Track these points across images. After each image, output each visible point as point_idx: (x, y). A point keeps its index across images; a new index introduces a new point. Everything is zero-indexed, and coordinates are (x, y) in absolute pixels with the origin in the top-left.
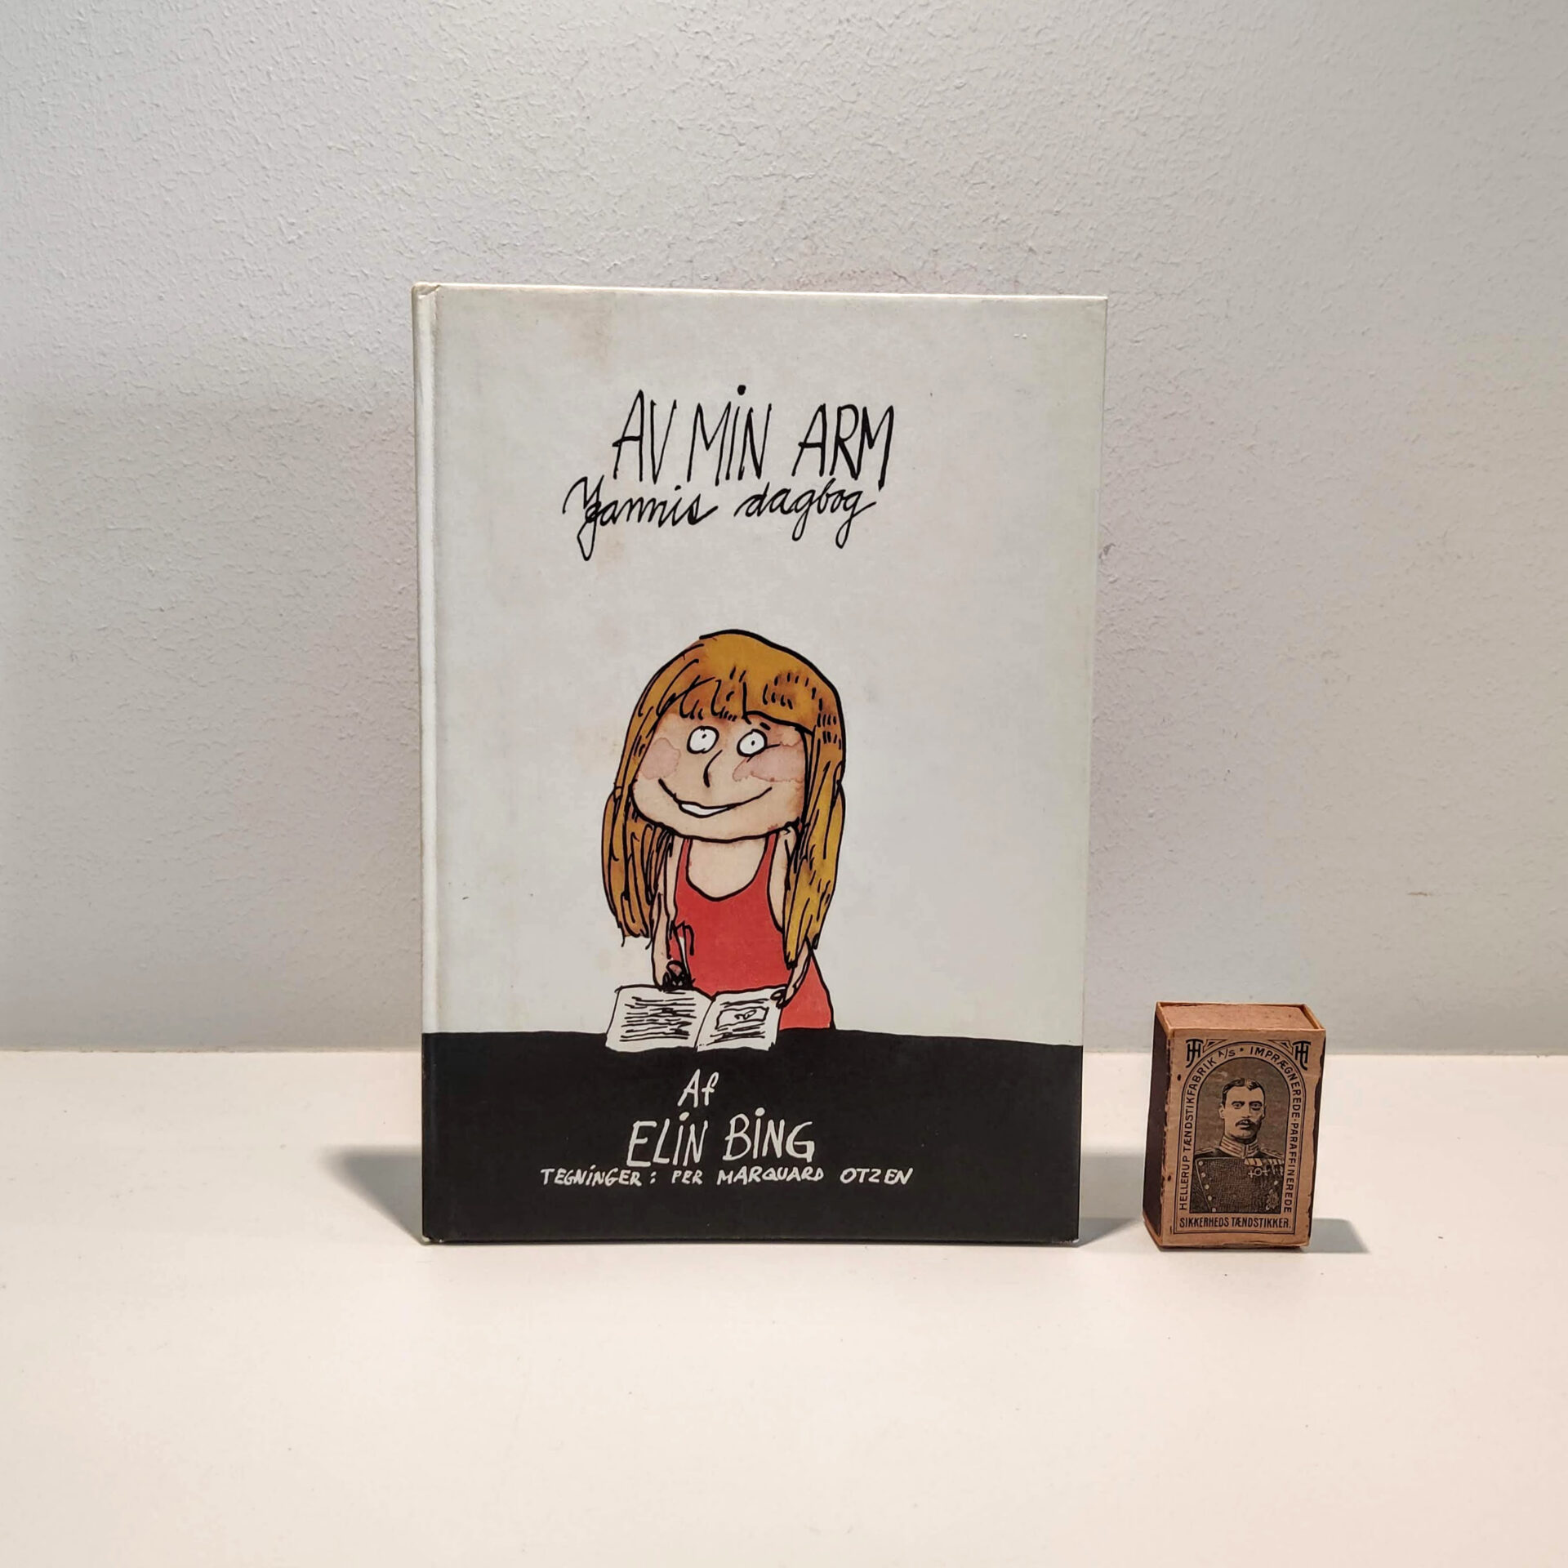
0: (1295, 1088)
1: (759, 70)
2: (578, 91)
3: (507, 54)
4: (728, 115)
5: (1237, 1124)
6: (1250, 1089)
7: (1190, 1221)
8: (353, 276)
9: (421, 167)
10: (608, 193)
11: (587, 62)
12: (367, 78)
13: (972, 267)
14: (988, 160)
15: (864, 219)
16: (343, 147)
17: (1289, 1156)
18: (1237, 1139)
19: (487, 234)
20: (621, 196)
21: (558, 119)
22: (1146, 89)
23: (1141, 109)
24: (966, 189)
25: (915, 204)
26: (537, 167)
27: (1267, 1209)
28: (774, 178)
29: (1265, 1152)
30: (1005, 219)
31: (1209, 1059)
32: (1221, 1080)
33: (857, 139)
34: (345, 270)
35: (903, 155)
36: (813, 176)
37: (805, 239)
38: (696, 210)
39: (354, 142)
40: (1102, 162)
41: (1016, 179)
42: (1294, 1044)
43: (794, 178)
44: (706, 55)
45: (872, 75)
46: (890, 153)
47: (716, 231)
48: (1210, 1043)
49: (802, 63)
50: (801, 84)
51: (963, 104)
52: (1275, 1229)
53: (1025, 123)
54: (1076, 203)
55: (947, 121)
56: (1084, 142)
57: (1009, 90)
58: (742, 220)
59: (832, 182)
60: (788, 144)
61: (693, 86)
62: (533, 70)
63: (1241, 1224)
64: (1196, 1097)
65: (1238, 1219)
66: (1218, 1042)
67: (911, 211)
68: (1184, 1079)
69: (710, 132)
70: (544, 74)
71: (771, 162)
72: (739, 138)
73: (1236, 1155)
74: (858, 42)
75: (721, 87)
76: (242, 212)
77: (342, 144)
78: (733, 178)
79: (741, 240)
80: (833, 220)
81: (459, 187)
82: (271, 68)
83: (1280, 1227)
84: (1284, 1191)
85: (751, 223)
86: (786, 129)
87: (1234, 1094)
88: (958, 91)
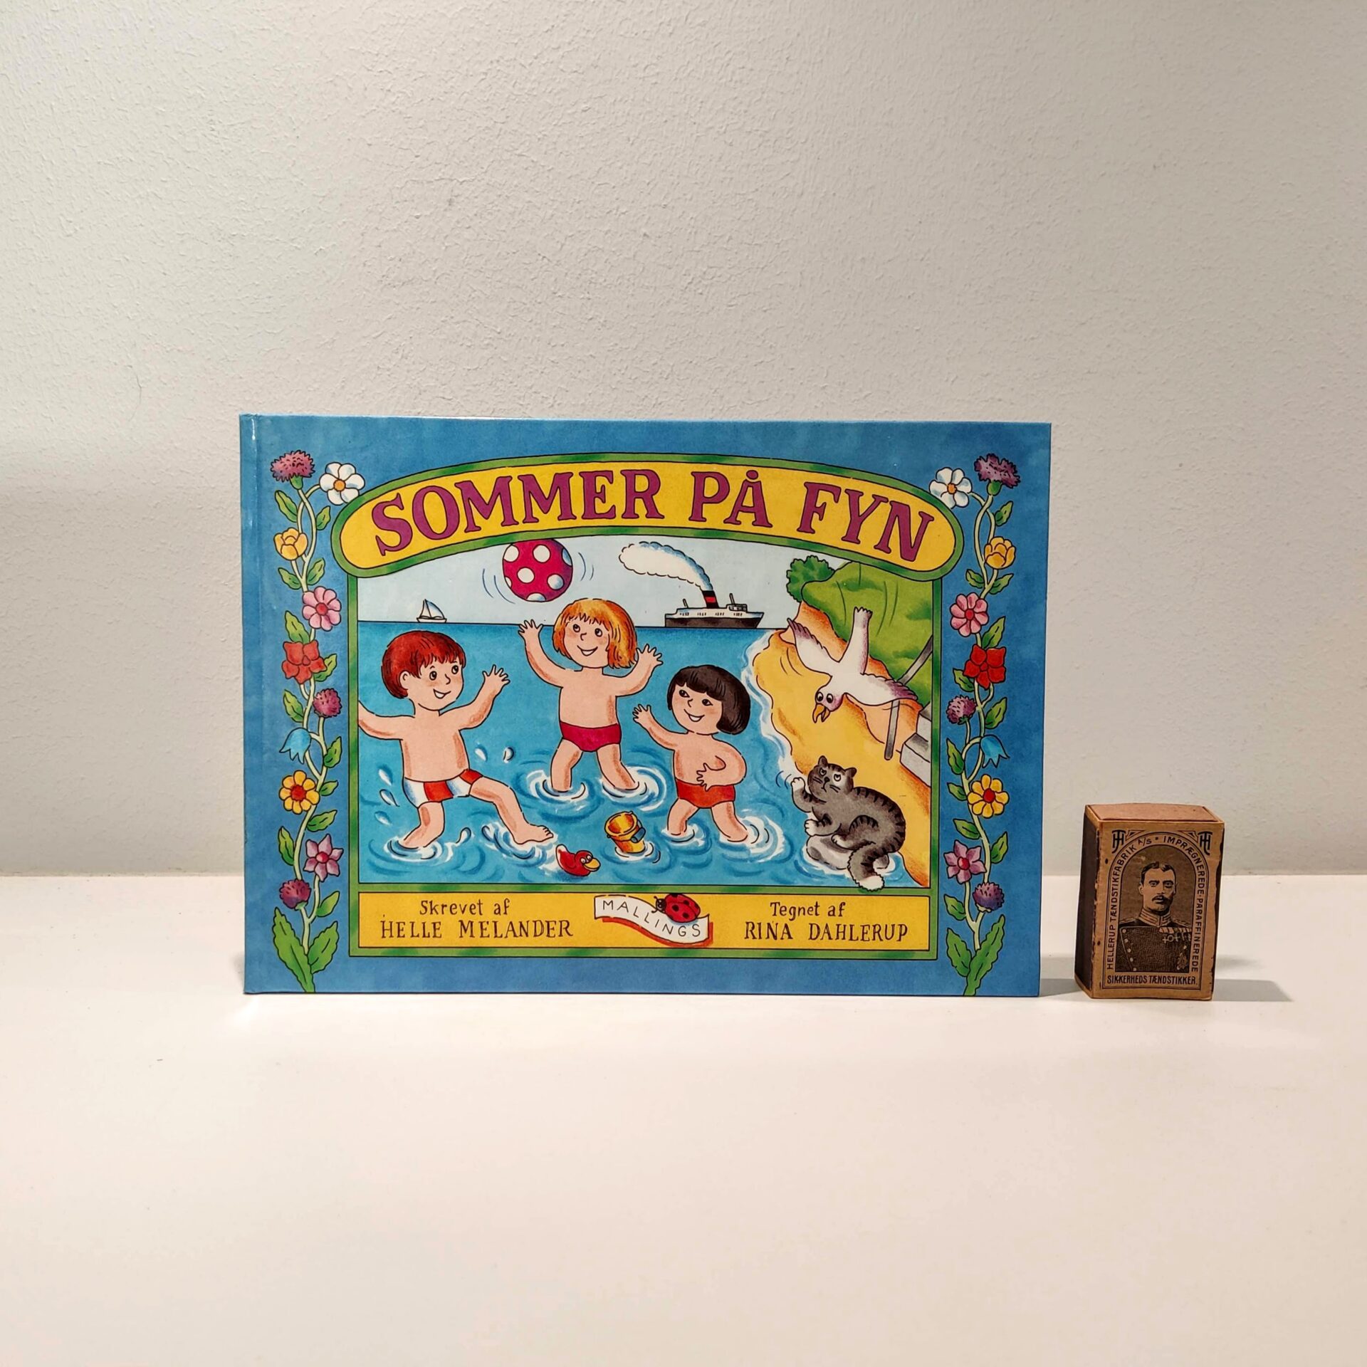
0: (1200, 870)
1: (429, 99)
2: (290, 118)
3: (234, 90)
4: (406, 134)
5: (1153, 900)
6: (1164, 871)
7: (1116, 978)
8: (117, 261)
9: (170, 177)
10: (314, 195)
11: (296, 95)
12: (125, 109)
13: (600, 249)
14: (610, 166)
15: (514, 212)
16: (108, 162)
17: (1195, 925)
18: (1154, 912)
19: (220, 227)
20: (324, 197)
21: (275, 138)
22: (731, 110)
23: (728, 125)
24: (593, 188)
25: (553, 200)
26: (259, 175)
27: (1178, 969)
28: (444, 182)
29: (1176, 922)
30: (624, 211)
31: (1131, 846)
32: (1140, 863)
33: (508, 151)
34: (111, 256)
35: (542, 164)
36: (473, 180)
37: (469, 227)
38: (383, 207)
39: (118, 158)
40: (698, 168)
41: (632, 180)
42: (1199, 834)
43: (458, 181)
44: (389, 87)
45: (517, 102)
46: (533, 161)
47: (399, 222)
48: (1132, 833)
49: (463, 94)
50: (462, 110)
51: (588, 123)
52: (1185, 986)
53: (638, 138)
54: (679, 198)
55: (576, 136)
56: (684, 151)
57: (624, 112)
58: (419, 214)
59: (488, 184)
60: (454, 155)
61: (378, 112)
62: (255, 102)
63: (1157, 981)
64: (1120, 877)
65: (1155, 977)
66: (1137, 832)
67: (551, 206)
68: (1110, 862)
69: (393, 147)
70: (263, 104)
71: (440, 170)
72: (415, 151)
73: (1152, 924)
74: (506, 77)
75: (400, 113)
76: (32, 214)
77: (108, 160)
78: (411, 182)
79: (419, 229)
80: (489, 213)
81: (199, 191)
82: (53, 104)
83: (1189, 983)
84: (1192, 955)
85: (426, 216)
86: (452, 144)
87: (1151, 874)
88: (584, 114)
